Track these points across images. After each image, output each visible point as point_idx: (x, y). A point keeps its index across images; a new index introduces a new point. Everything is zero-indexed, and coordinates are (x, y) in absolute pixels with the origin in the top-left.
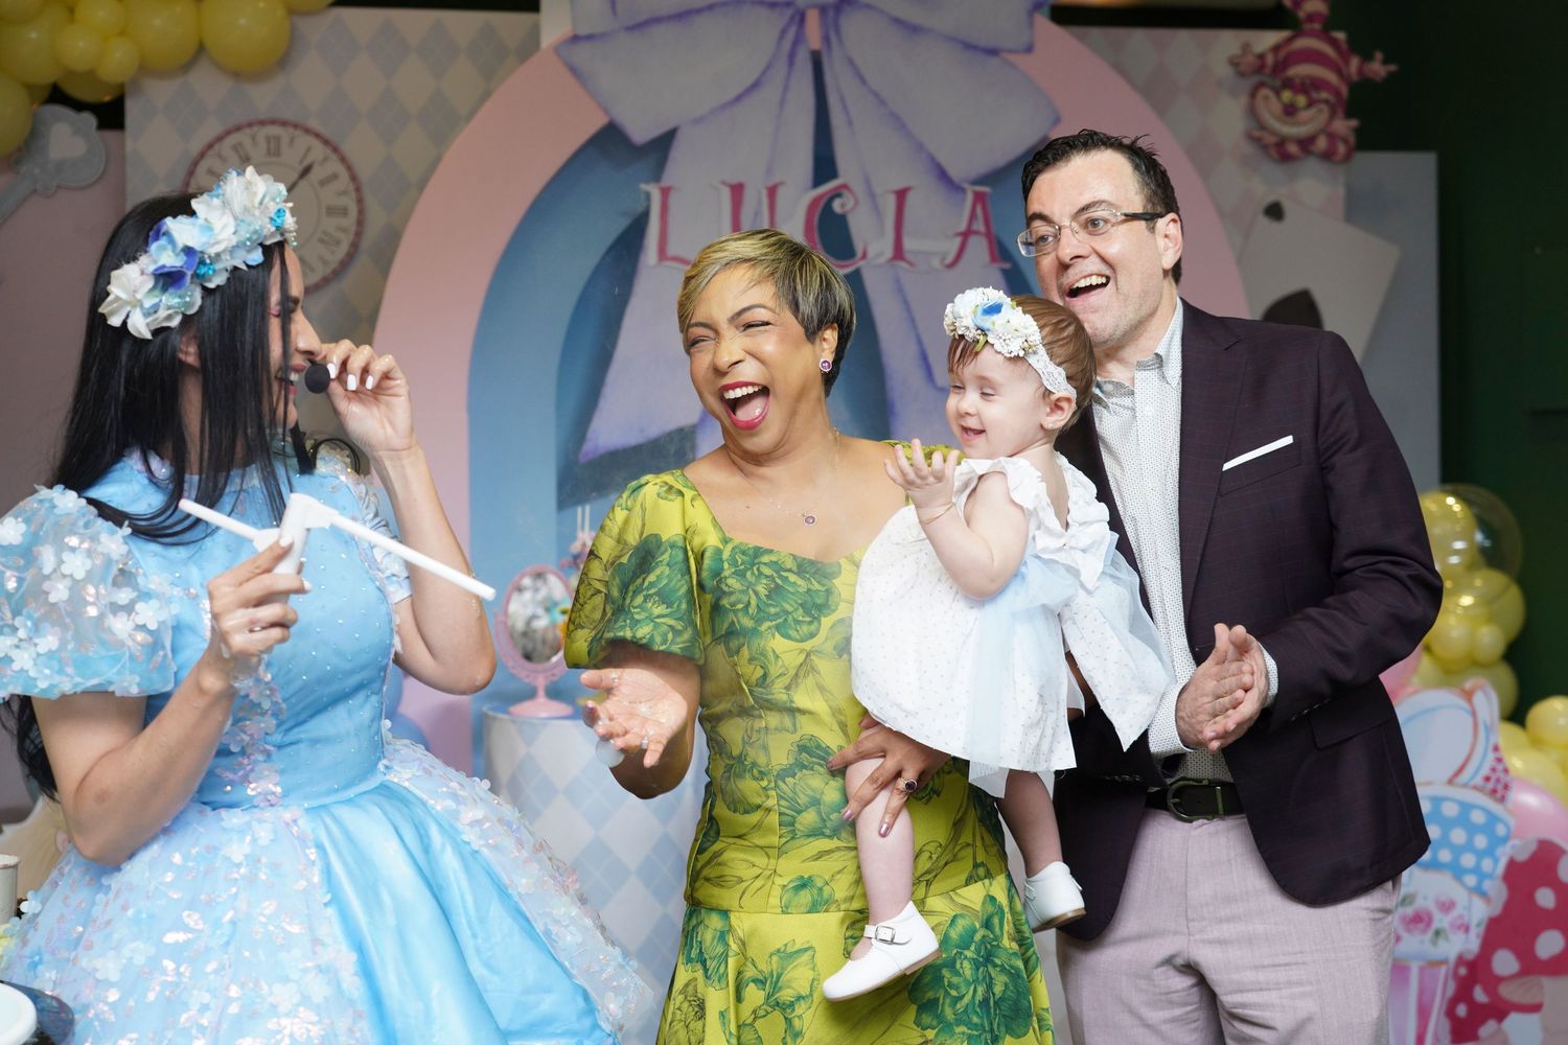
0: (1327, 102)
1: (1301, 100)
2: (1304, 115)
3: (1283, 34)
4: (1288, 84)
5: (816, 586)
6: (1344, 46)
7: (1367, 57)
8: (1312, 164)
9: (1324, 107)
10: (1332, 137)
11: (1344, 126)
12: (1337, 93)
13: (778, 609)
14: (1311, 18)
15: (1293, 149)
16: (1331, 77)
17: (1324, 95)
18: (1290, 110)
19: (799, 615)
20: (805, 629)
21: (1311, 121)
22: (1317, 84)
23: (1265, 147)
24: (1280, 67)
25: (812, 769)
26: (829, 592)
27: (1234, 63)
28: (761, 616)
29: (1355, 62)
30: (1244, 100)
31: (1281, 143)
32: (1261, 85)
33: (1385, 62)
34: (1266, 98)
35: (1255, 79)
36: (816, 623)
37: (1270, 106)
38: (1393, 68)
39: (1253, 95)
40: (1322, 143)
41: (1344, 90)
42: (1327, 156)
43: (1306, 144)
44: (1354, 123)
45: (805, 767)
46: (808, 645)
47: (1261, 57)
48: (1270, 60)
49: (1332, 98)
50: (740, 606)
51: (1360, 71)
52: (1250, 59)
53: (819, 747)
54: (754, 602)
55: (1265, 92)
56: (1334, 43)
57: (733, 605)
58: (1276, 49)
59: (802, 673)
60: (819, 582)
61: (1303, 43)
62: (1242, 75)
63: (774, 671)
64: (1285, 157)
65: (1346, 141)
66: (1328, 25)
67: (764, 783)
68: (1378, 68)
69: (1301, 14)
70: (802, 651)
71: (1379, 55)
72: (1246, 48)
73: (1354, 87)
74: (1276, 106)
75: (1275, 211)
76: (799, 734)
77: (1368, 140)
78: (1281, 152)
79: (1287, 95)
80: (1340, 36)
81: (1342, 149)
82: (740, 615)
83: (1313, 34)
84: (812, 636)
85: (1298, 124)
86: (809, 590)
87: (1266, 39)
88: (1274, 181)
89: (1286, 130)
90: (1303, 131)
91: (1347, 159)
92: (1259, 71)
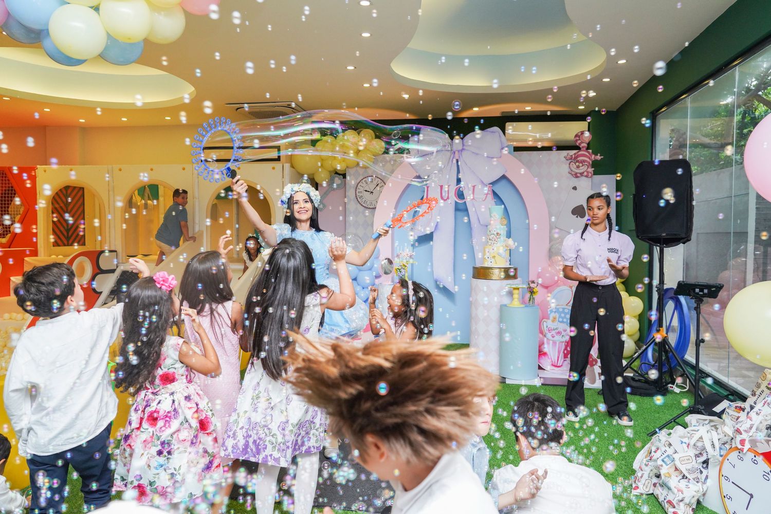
0: (586, 165)
1: (581, 165)
2: (581, 168)
3: (577, 151)
4: (578, 161)
6: (591, 153)
7: (596, 155)
8: (583, 178)
10: (588, 172)
11: (591, 170)
12: (589, 163)
14: (583, 147)
15: (579, 175)
16: (588, 160)
17: (586, 163)
18: (578, 167)
21: (583, 169)
22: (584, 161)
23: (572, 175)
24: (576, 158)
27: (565, 157)
29: (593, 156)
30: (568, 165)
31: (576, 174)
34: (572, 165)
35: (570, 161)
37: (574, 166)
38: (602, 157)
39: (570, 164)
40: (585, 174)
41: (591, 162)
42: (587, 176)
43: (582, 174)
44: (593, 169)
47: (572, 156)
48: (573, 156)
51: (595, 158)
52: (569, 156)
55: (572, 163)
56: (589, 152)
58: (575, 154)
61: (580, 153)
62: (568, 160)
64: (577, 177)
65: (591, 173)
66: (588, 148)
68: (599, 157)
69: (581, 147)
71: (599, 155)
72: (568, 154)
73: (593, 162)
74: (575, 166)
75: (575, 188)
77: (595, 173)
79: (577, 164)
80: (590, 151)
81: (590, 175)
83: (584, 151)
87: (572, 152)
88: (575, 182)
89: (577, 171)
90: (581, 171)
91: (591, 177)
92: (571, 159)
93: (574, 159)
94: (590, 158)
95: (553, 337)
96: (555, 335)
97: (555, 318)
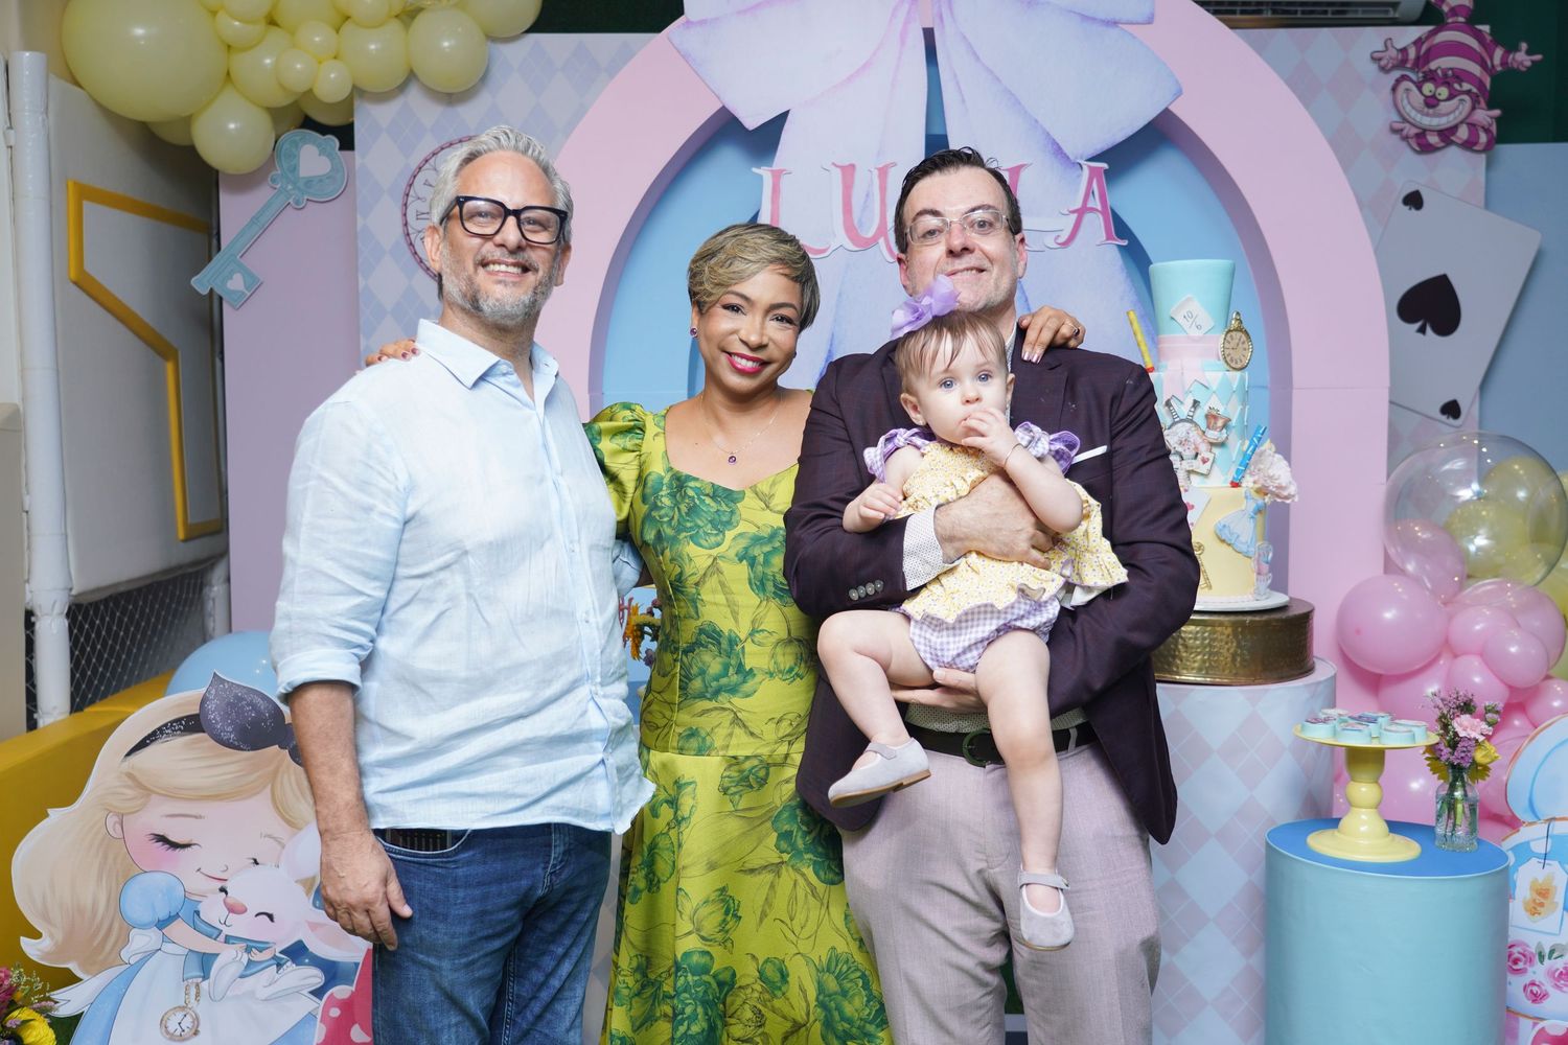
0: (1468, 92)
1: (1443, 92)
2: (1444, 107)
3: (1426, 29)
4: (1430, 77)
5: (724, 508)
6: (1489, 38)
7: (1512, 48)
8: (1453, 153)
9: (1466, 97)
10: (1472, 126)
11: (1484, 116)
12: (1480, 84)
13: (692, 524)
14: (1454, 11)
15: (1433, 139)
16: (1475, 69)
17: (1466, 86)
18: (1431, 102)
19: (709, 528)
20: (713, 539)
21: (1453, 111)
22: (1460, 76)
23: (1405, 138)
25: (706, 647)
26: (732, 512)
27: (1375, 59)
28: (680, 529)
30: (1387, 94)
31: (1421, 135)
32: (1404, 78)
33: (1529, 52)
34: (1408, 90)
35: (1397, 74)
36: (721, 536)
38: (1538, 57)
39: (1394, 89)
40: (1463, 133)
41: (1488, 82)
42: (1469, 145)
43: (1447, 135)
44: (1497, 112)
45: (702, 645)
46: (715, 552)
47: (1404, 51)
48: (1412, 54)
49: (1475, 90)
50: (666, 519)
51: (1504, 63)
52: (1393, 53)
53: (714, 631)
54: (676, 517)
55: (1406, 84)
56: (1478, 36)
57: (661, 517)
58: (1418, 43)
59: (709, 573)
60: (727, 505)
62: (1384, 69)
63: (688, 571)
64: (1425, 148)
65: (1487, 131)
66: (1473, 18)
67: (675, 656)
68: (1523, 58)
69: (1445, 9)
70: (710, 556)
71: (1524, 46)
72: (1388, 42)
73: (1495, 77)
74: (1418, 99)
75: (1414, 200)
76: (701, 620)
77: (1512, 129)
78: (1422, 143)
79: (1428, 88)
80: (1486, 28)
81: (1483, 138)
82: (665, 526)
83: (1456, 27)
84: (719, 545)
85: (1440, 115)
86: (718, 510)
87: (1407, 36)
88: (1412, 170)
89: (1426, 121)
90: (1443, 122)
91: (1488, 148)
92: (1402, 64)
93: (1416, 65)
94: (1483, 64)
95: (1537, 998)
96: (1548, 987)
97: (1543, 893)
